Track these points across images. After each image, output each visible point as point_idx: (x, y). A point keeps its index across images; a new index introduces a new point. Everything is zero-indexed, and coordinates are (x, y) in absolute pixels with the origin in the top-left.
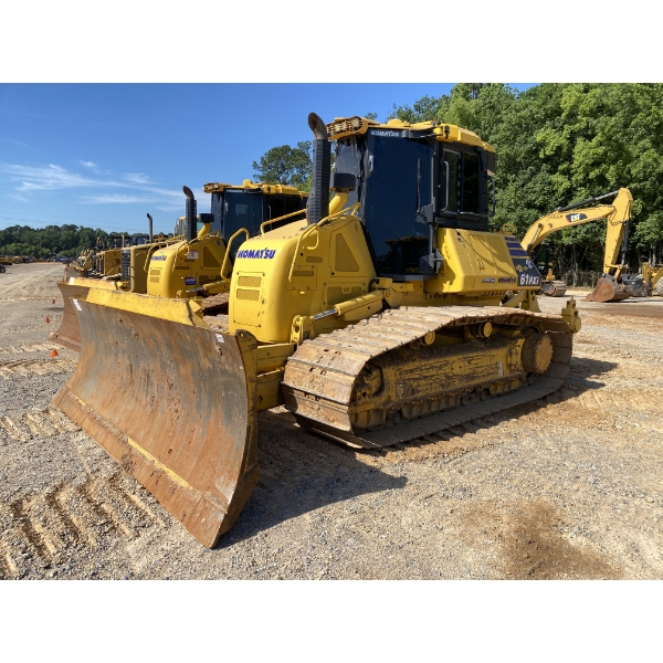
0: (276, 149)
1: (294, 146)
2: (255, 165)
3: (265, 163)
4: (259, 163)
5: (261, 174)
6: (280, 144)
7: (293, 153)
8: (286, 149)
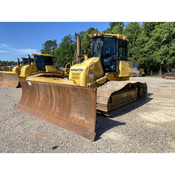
0: (48, 41)
1: (52, 40)
2: (43, 45)
3: (45, 44)
4: (44, 44)
5: (44, 47)
6: (49, 40)
7: (52, 42)
8: (50, 41)
